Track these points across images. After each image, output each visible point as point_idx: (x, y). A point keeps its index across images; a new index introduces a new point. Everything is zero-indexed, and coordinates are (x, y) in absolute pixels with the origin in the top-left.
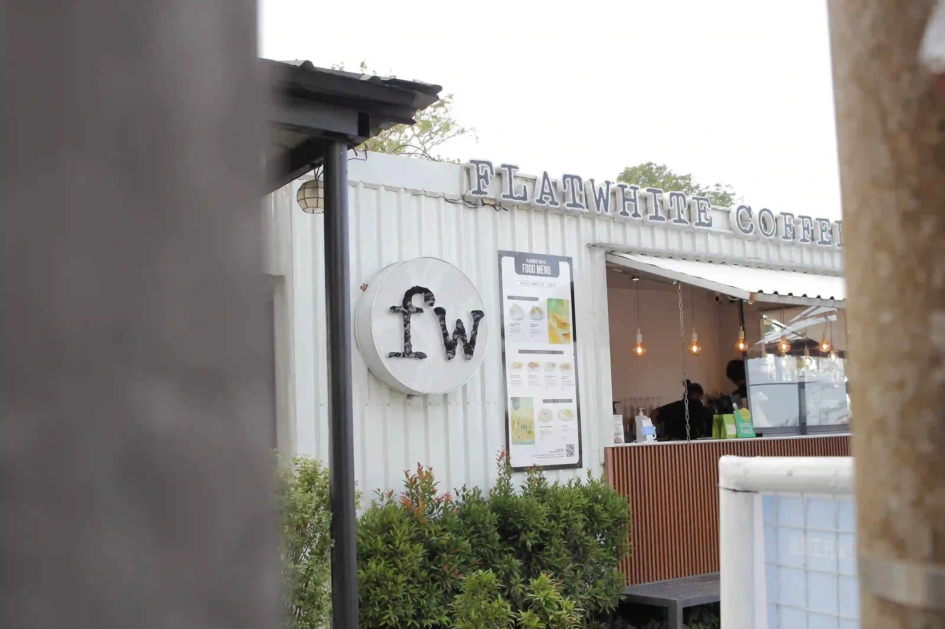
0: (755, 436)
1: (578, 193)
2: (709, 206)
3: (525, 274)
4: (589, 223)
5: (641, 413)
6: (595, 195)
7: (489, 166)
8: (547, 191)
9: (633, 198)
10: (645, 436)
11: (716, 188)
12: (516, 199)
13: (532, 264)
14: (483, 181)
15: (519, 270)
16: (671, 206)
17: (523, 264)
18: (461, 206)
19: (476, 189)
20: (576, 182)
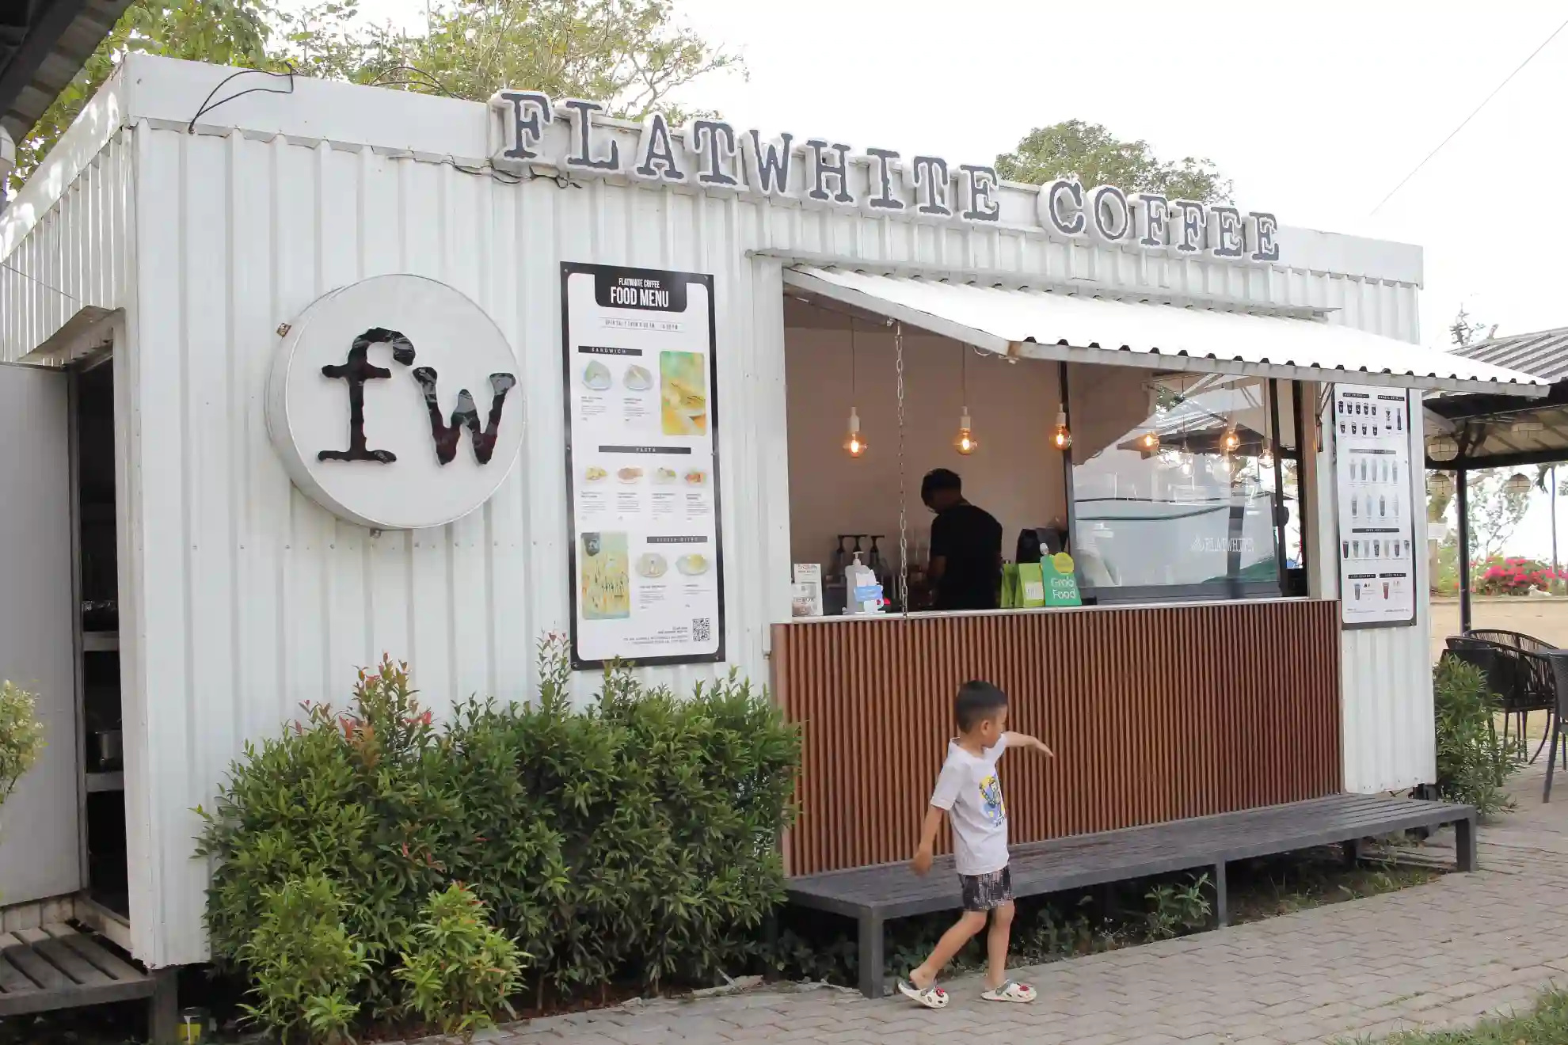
0: (1080, 603)
1: (724, 157)
2: (995, 182)
3: (616, 305)
4: (752, 215)
5: (857, 561)
6: (760, 159)
7: (540, 103)
8: (661, 151)
9: (838, 165)
10: (862, 603)
11: (1184, 165)
12: (595, 165)
13: (629, 287)
14: (527, 133)
15: (603, 298)
16: (917, 181)
17: (613, 288)
18: (488, 181)
19: (513, 147)
20: (721, 134)
